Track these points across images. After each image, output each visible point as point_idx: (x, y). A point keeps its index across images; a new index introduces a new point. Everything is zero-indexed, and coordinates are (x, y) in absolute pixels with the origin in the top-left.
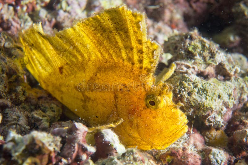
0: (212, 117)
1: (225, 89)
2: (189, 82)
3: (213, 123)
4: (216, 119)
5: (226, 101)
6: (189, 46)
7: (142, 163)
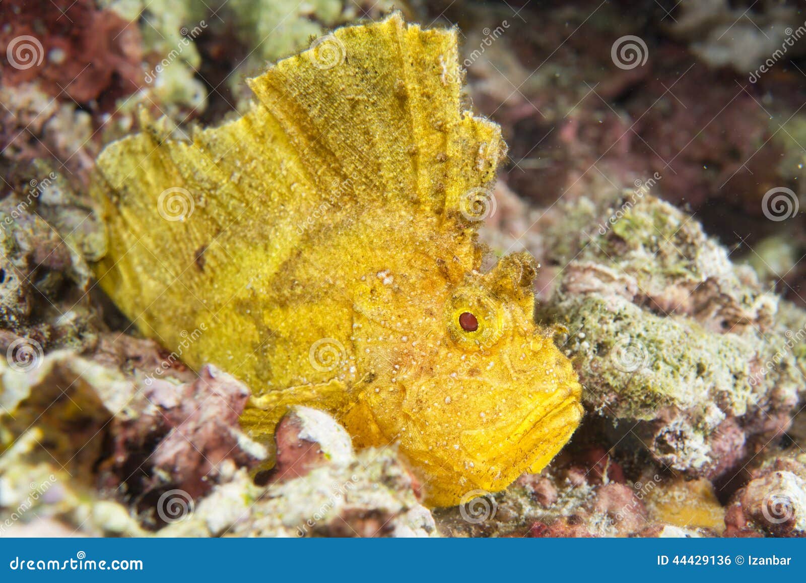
0: (674, 433)
1: (722, 355)
2: (603, 315)
3: (677, 455)
4: (686, 441)
5: (721, 388)
7: (413, 497)
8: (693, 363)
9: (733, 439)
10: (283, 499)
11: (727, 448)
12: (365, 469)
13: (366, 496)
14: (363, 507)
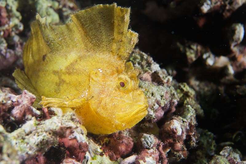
5: (158, 99)
7: (79, 124)
8: (151, 93)
9: (161, 113)
10: (45, 124)
11: (159, 115)
12: (66, 117)
13: (67, 123)
14: (66, 126)
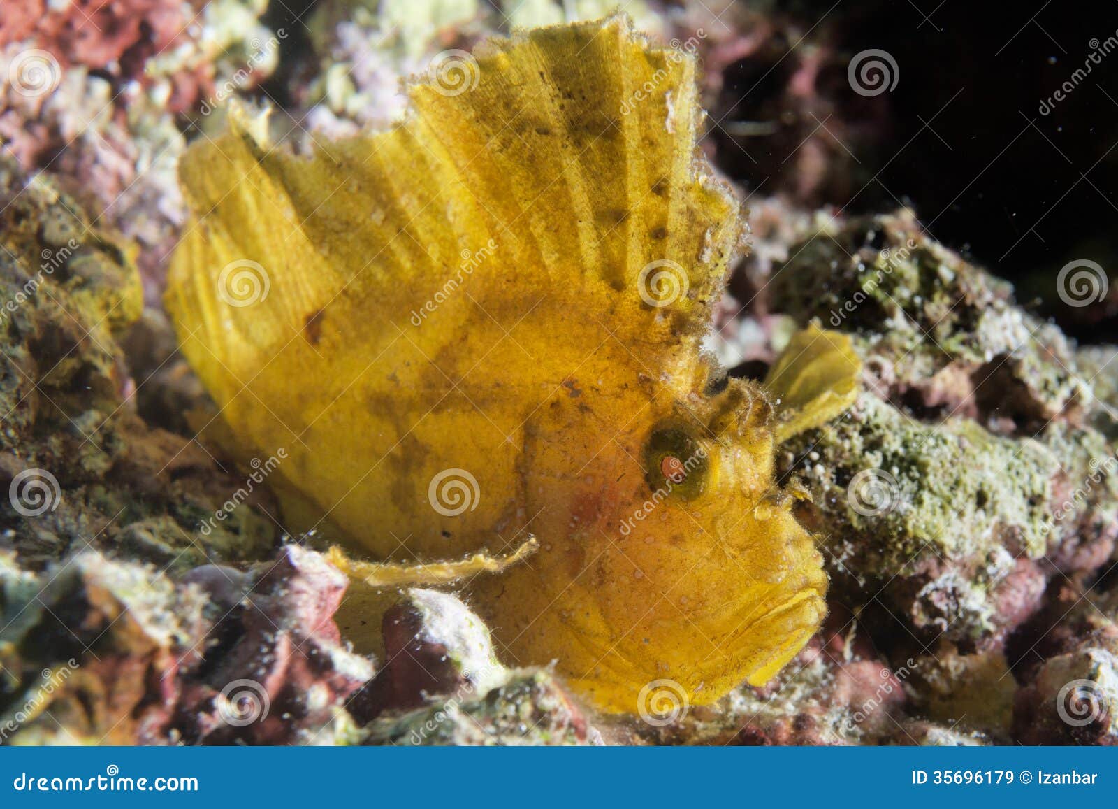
0: (944, 591)
1: (1013, 472)
2: (844, 425)
3: (948, 619)
4: (961, 601)
5: (1011, 522)
6: (864, 273)
8: (971, 491)
9: (1028, 588)
11: (1019, 602)
